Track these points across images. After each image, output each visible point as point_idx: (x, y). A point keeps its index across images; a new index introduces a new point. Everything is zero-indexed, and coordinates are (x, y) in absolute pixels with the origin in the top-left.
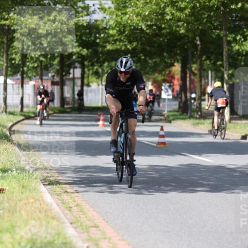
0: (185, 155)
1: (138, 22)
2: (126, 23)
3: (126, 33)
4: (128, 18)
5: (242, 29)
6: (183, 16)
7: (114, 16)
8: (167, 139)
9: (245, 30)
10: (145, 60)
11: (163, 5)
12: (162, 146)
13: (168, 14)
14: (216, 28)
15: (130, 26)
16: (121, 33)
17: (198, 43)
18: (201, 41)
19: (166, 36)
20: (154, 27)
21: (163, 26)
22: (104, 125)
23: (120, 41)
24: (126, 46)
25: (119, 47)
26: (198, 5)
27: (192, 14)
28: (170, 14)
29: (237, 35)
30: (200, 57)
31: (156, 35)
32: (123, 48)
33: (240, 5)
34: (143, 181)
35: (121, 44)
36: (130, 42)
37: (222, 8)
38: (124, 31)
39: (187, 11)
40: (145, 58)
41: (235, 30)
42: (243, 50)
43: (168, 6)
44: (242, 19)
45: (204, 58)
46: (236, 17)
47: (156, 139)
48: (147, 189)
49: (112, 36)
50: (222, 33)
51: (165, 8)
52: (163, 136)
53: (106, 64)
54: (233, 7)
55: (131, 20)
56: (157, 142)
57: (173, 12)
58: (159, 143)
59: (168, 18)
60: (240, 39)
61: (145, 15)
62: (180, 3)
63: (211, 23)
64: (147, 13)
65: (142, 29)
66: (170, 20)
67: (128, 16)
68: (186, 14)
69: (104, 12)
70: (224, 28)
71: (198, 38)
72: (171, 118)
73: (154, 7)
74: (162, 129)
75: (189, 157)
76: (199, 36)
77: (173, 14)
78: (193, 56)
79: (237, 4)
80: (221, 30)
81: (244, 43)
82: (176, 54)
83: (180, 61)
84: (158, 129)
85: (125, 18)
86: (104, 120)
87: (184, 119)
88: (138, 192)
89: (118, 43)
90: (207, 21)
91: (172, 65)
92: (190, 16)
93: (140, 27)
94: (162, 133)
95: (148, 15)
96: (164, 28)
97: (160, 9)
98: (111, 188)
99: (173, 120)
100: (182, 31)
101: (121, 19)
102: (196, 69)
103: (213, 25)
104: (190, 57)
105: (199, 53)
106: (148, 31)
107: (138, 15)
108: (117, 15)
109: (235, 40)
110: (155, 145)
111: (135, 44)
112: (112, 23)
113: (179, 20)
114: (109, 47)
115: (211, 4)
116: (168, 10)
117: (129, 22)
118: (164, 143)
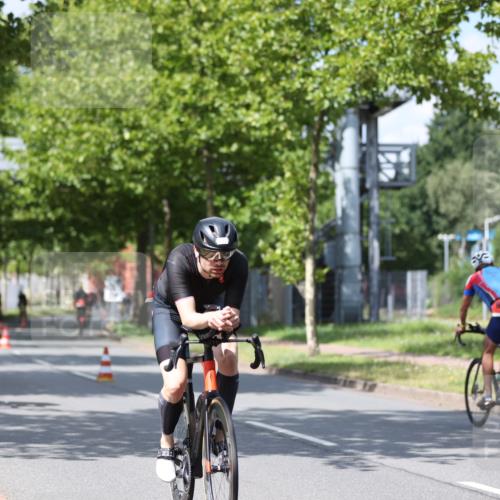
0: (144, 395)
1: (67, 175)
2: (45, 175)
3: (47, 192)
4: (51, 169)
5: (237, 187)
6: (141, 164)
7: (26, 165)
8: (114, 369)
9: (243, 189)
10: (78, 238)
11: (107, 147)
12: (106, 379)
13: (116, 163)
14: (195, 186)
15: (54, 182)
16: (37, 192)
17: (166, 209)
18: (171, 206)
19: (112, 199)
20: (94, 184)
21: (108, 181)
22: (9, 346)
23: (36, 205)
24: (45, 214)
25: (33, 216)
26: (166, 147)
27: (157, 161)
28: (120, 163)
29: (229, 197)
30: (169, 233)
31: (96, 196)
32: (42, 218)
33: (235, 147)
34: (76, 437)
35: (39, 210)
36: (53, 208)
37: (205, 153)
38: (43, 190)
39: (149, 157)
40: (78, 236)
41: (227, 189)
42: (239, 223)
43: (117, 147)
44: (239, 170)
45: (175, 234)
46: (229, 167)
47: (96, 369)
48: (83, 451)
49: (23, 198)
50: (205, 194)
51: (111, 150)
52: (107, 364)
53: (12, 244)
54: (224, 150)
55: (55, 172)
56: (97, 373)
57: (125, 158)
58: (101, 375)
59: (117, 167)
60: (235, 204)
61: (78, 163)
62: (136, 143)
63: (187, 177)
64: (81, 159)
65: (73, 187)
66: (120, 171)
67: (49, 165)
68: (147, 163)
69: (11, 159)
70: (208, 185)
71: (165, 202)
72: (120, 332)
73: (93, 149)
74: (106, 351)
75: (151, 397)
76: (168, 199)
77: (124, 162)
78: (157, 231)
79: (230, 145)
80: (203, 188)
81: (242, 210)
82: (130, 229)
83: (135, 240)
84: (99, 352)
85: (46, 168)
86: (10, 337)
87: (142, 335)
88: (68, 456)
89: (33, 209)
90: (181, 173)
91: (122, 246)
92: (152, 164)
93: (69, 184)
94: (106, 358)
95: (84, 162)
96: (110, 186)
97: (103, 152)
98: (23, 450)
99: (124, 336)
100: (140, 189)
101: (39, 169)
102: (161, 254)
103: (190, 180)
104: (152, 234)
105: (166, 226)
106: (83, 190)
107: (66, 161)
108: (32, 164)
109: (226, 206)
110: (94, 378)
111: (60, 211)
112: (23, 176)
113: (136, 171)
114: (18, 216)
115: (188, 145)
116: (115, 155)
117: (52, 174)
118: (109, 375)
